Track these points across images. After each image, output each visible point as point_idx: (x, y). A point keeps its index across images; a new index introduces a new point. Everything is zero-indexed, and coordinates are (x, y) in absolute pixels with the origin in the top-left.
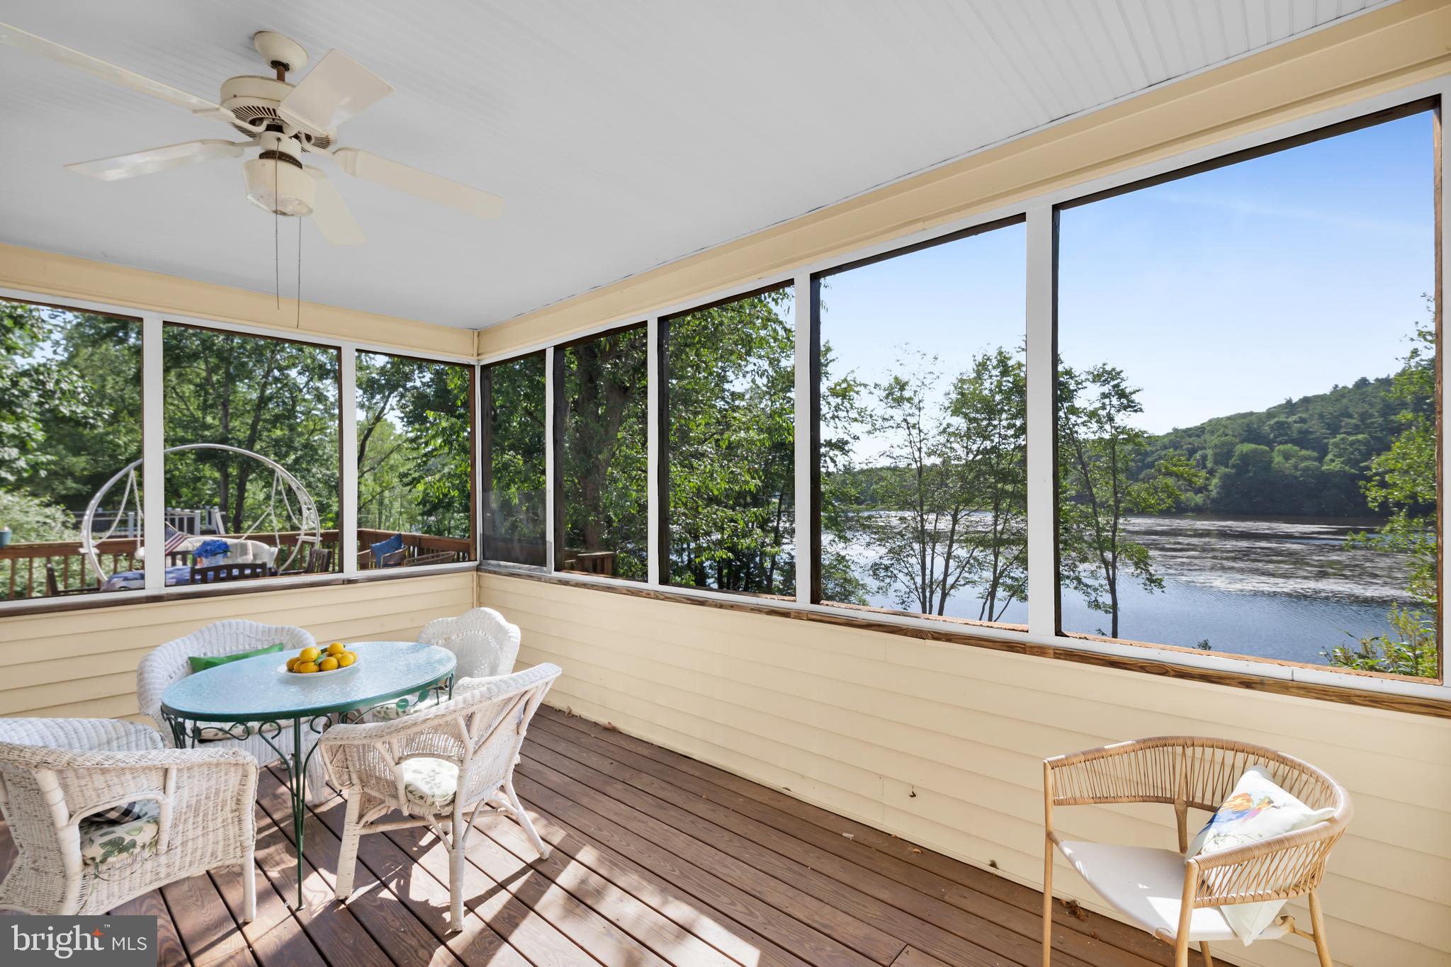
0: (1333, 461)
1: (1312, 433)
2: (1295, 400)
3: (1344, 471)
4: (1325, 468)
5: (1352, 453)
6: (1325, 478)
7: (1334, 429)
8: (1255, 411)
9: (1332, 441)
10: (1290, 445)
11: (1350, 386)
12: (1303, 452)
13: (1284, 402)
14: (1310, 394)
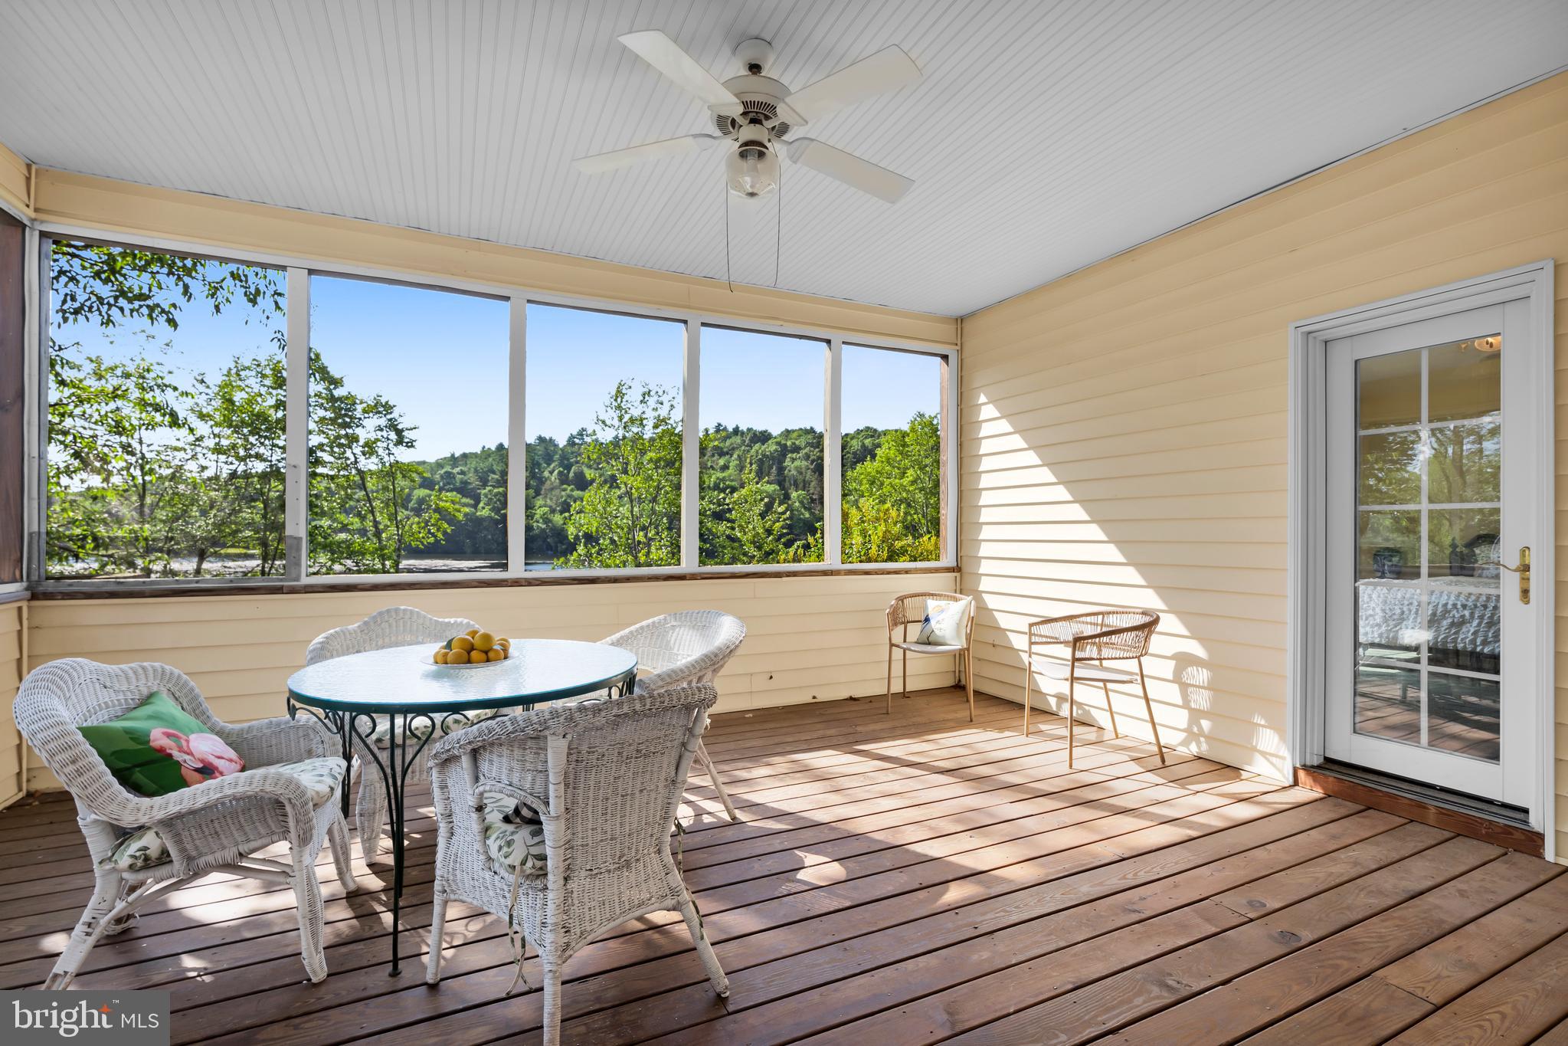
0: (483, 508)
1: (470, 483)
2: (457, 455)
3: (491, 517)
4: (478, 514)
5: (496, 503)
6: (478, 521)
7: (485, 483)
8: (427, 460)
9: (483, 492)
10: (455, 493)
11: (493, 449)
12: (465, 500)
13: (449, 455)
14: (467, 451)
